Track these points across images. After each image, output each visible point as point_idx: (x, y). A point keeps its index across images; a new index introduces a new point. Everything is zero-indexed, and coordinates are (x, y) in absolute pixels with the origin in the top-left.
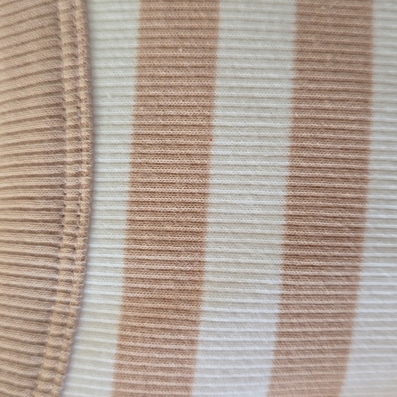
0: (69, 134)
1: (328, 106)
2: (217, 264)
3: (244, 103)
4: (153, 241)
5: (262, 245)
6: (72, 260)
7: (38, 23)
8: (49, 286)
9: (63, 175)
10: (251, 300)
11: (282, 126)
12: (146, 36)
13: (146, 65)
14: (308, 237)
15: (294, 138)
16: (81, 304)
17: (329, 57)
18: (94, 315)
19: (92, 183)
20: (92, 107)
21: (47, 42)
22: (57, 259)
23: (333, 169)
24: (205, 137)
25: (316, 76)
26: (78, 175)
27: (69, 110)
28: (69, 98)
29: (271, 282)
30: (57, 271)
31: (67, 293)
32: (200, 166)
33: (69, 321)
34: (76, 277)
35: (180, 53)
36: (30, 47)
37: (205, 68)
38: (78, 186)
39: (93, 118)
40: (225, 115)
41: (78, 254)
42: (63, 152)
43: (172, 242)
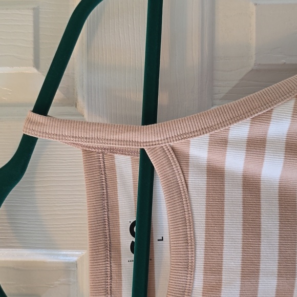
0: (190, 247)
1: (251, 240)
2: (225, 278)
3: (231, 240)
4: (210, 273)
5: (236, 274)
6: (191, 277)
7: (181, 220)
8: (185, 283)
9: (188, 256)
10: (233, 287)
11: (240, 245)
12: (207, 224)
13: (207, 231)
14: (246, 272)
15: (243, 248)
16: (193, 287)
17: (250, 229)
18: (196, 290)
19: (195, 258)
20: (195, 240)
21: (183, 225)
22: (187, 277)
23: (252, 256)
24: (222, 248)
25: (248, 233)
26: (192, 257)
27: (189, 241)
28: (189, 238)
29: (238, 283)
30: (187, 279)
31: (190, 285)
32: (221, 255)
33: (190, 291)
34: (192, 281)
35: (215, 228)
36: (179, 226)
37: (221, 232)
38: (192, 259)
39: (195, 243)
40: (226, 243)
41: (192, 276)
42: (188, 251)
43: (215, 273)
